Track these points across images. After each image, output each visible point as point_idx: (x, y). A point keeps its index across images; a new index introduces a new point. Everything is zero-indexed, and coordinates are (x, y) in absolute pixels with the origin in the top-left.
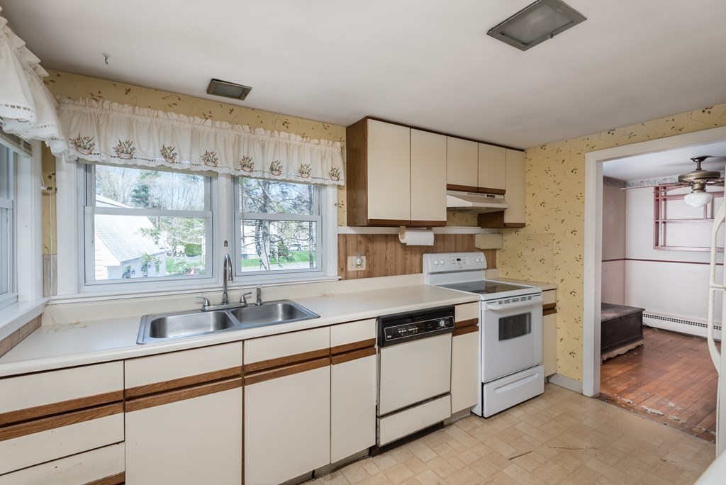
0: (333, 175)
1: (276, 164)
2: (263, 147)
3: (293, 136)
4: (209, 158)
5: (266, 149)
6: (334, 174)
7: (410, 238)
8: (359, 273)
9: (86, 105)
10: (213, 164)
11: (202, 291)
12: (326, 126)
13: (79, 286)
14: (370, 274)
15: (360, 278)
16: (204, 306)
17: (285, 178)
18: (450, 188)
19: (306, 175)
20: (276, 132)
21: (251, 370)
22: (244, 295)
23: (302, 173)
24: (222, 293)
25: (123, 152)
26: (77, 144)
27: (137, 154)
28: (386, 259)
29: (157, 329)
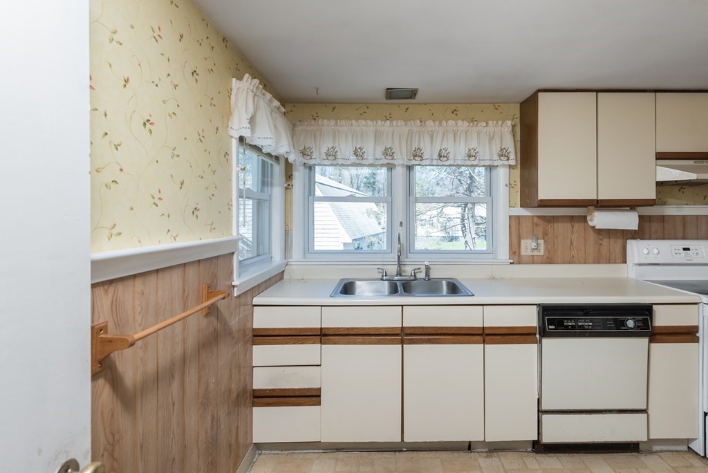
0: (502, 156)
1: (444, 151)
2: (432, 137)
3: (460, 123)
4: (388, 153)
5: (435, 138)
6: (503, 154)
7: (601, 220)
8: (535, 258)
9: (307, 125)
10: (391, 157)
11: (382, 263)
12: (497, 107)
13: (304, 253)
14: (549, 260)
15: (536, 263)
16: (383, 276)
17: (452, 163)
18: (661, 156)
19: (473, 158)
20: (444, 122)
21: (409, 332)
22: (414, 270)
23: (469, 156)
24: (396, 266)
25: (330, 155)
26: (304, 154)
27: (339, 156)
28: (571, 244)
29: (348, 289)
